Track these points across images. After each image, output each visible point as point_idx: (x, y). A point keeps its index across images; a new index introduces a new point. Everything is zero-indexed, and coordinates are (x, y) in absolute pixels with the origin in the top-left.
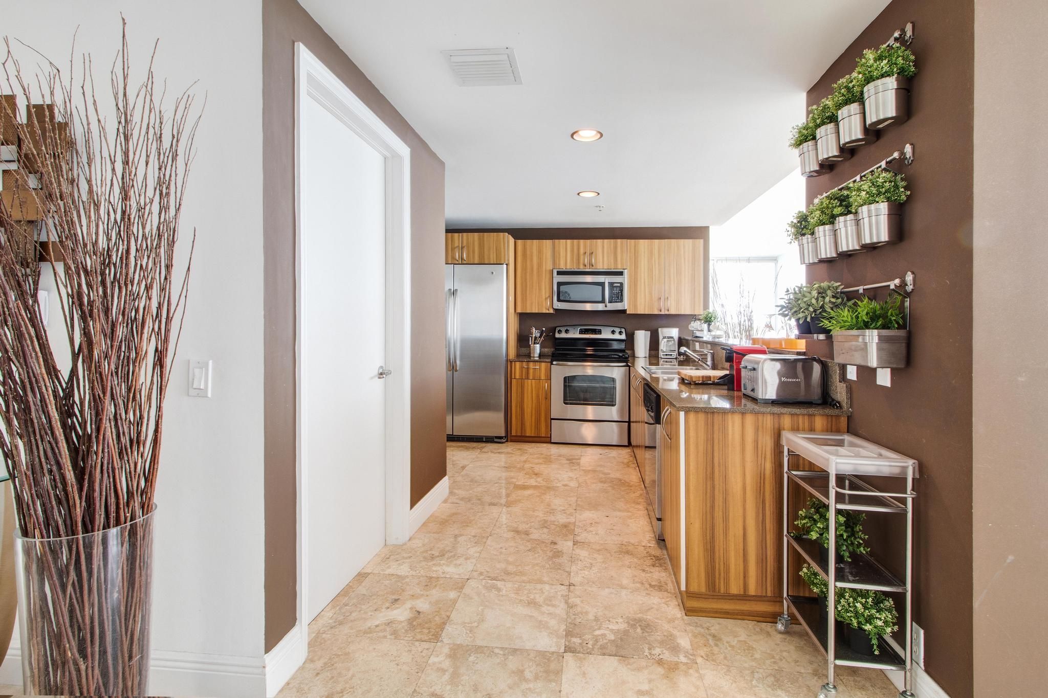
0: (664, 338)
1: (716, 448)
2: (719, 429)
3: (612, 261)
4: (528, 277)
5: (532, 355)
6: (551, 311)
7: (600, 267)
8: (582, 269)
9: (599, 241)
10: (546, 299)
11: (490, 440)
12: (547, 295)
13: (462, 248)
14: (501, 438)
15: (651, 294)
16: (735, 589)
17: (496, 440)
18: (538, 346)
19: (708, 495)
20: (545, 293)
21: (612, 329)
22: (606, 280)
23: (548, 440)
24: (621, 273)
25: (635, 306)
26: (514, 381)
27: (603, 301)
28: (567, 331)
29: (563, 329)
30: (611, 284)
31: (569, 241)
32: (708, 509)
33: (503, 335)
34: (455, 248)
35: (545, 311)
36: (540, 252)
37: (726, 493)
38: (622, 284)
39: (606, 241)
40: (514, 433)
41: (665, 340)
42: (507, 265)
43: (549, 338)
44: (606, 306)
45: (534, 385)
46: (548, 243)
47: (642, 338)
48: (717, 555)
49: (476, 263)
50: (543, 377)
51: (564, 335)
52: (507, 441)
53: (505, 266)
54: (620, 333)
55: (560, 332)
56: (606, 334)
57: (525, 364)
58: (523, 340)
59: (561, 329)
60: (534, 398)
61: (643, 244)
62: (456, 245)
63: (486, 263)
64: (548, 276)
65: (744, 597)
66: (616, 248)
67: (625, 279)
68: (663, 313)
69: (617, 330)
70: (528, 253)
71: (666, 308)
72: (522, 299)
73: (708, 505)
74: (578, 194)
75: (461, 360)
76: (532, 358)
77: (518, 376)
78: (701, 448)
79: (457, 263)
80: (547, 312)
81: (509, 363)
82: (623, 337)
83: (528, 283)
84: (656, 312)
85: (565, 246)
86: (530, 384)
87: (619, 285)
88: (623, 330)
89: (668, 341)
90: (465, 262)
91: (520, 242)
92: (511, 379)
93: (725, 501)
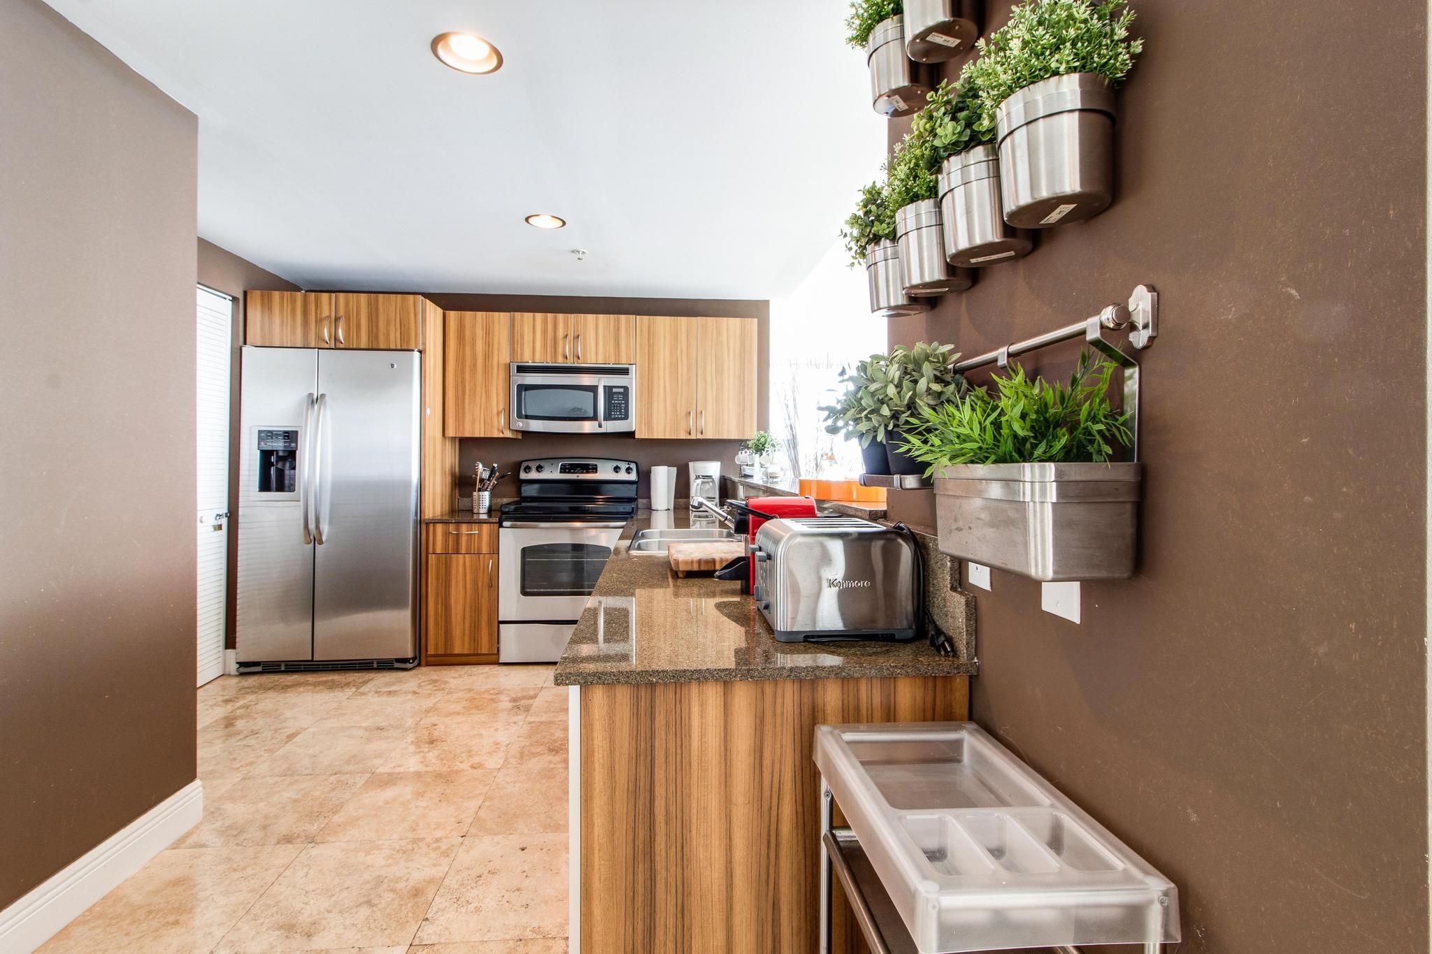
0: (698, 477)
1: (659, 774)
2: (667, 724)
3: (612, 349)
4: (467, 376)
5: (475, 511)
6: (508, 434)
7: (590, 362)
8: (560, 362)
9: (591, 317)
10: (498, 413)
11: (386, 665)
12: (501, 408)
13: (337, 319)
14: (405, 661)
15: (674, 406)
17: (397, 665)
18: (486, 495)
20: (497, 399)
21: (615, 464)
22: (602, 381)
23: (493, 659)
24: (625, 372)
25: (649, 425)
26: (432, 558)
27: (595, 418)
28: (539, 469)
29: (534, 465)
30: (609, 390)
31: (539, 316)
32: (639, 939)
33: (410, 476)
34: (321, 320)
35: (496, 434)
36: (488, 332)
38: (626, 388)
39: (601, 316)
40: (431, 651)
41: (699, 481)
42: (420, 352)
43: (511, 477)
44: (600, 426)
45: (468, 564)
46: (502, 318)
47: (663, 479)
49: (363, 347)
50: (485, 550)
51: (534, 475)
52: (419, 665)
53: (416, 355)
54: (628, 470)
55: (528, 469)
56: (605, 472)
57: (452, 528)
58: (463, 483)
59: (530, 464)
60: (468, 586)
61: (663, 323)
62: (325, 313)
63: (381, 347)
64: (502, 374)
66: (618, 329)
67: (632, 382)
68: (693, 437)
69: (624, 466)
70: (468, 333)
71: (700, 430)
72: (457, 413)
73: (640, 926)
74: (527, 219)
75: (331, 522)
76: (475, 517)
77: (439, 550)
78: (622, 779)
79: (327, 346)
80: (501, 435)
81: (424, 526)
82: (633, 477)
83: (467, 385)
84: (683, 436)
85: (530, 322)
86: (461, 563)
87: (622, 390)
88: (633, 466)
89: (703, 483)
90: (342, 346)
91: (452, 315)
92: (427, 553)
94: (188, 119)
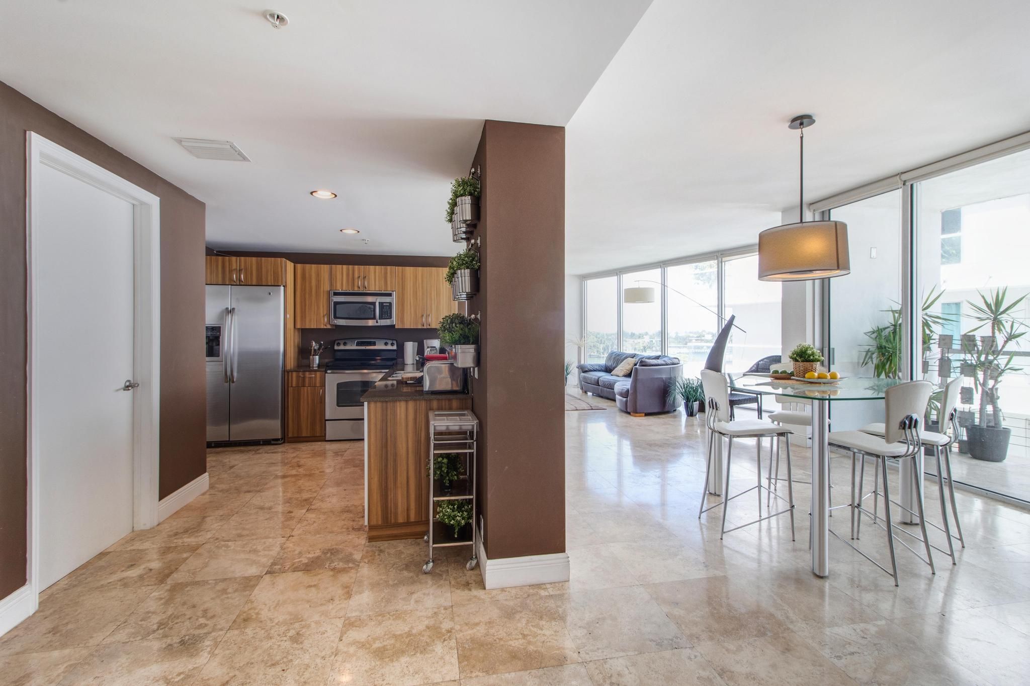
0: (428, 347)
1: (389, 426)
3: (383, 284)
4: (307, 296)
5: (311, 366)
6: (329, 327)
7: (372, 289)
8: (356, 290)
9: (372, 267)
10: (324, 316)
11: (267, 442)
12: (325, 313)
13: (240, 270)
14: (277, 440)
15: (416, 314)
16: (401, 520)
17: (273, 442)
18: (317, 357)
19: (383, 458)
20: (323, 310)
21: (385, 341)
22: (378, 300)
23: (322, 438)
24: (390, 295)
25: (402, 322)
26: (291, 389)
27: (374, 318)
28: (345, 344)
29: (342, 342)
30: (381, 304)
31: (345, 267)
32: (383, 468)
33: (279, 348)
34: (232, 271)
35: (322, 327)
36: (318, 275)
37: (395, 455)
38: (390, 303)
39: (377, 267)
40: (290, 435)
41: (429, 349)
42: (284, 286)
43: (328, 349)
44: (377, 322)
45: (309, 392)
46: (325, 268)
47: (410, 348)
48: (389, 498)
49: (254, 284)
50: (318, 385)
51: (342, 347)
52: (284, 442)
53: (282, 288)
54: (392, 344)
55: (339, 344)
56: (380, 346)
57: (301, 374)
58: (304, 352)
59: (340, 342)
60: (309, 403)
61: (409, 270)
62: (234, 267)
63: (264, 284)
64: (326, 296)
65: (408, 524)
66: (386, 273)
67: (394, 300)
68: (425, 327)
69: (390, 342)
70: (307, 275)
71: (428, 324)
72: (302, 317)
73: (384, 464)
74: (341, 231)
75: (238, 372)
76: (311, 368)
77: (294, 385)
79: (235, 284)
80: (325, 327)
81: (286, 373)
82: (395, 347)
83: (307, 302)
84: (420, 327)
85: (341, 270)
86: (306, 391)
87: (388, 304)
88: (395, 342)
89: (431, 350)
90: (243, 284)
91: (299, 266)
92: (288, 387)
93: (395, 461)
94: (202, 205)
